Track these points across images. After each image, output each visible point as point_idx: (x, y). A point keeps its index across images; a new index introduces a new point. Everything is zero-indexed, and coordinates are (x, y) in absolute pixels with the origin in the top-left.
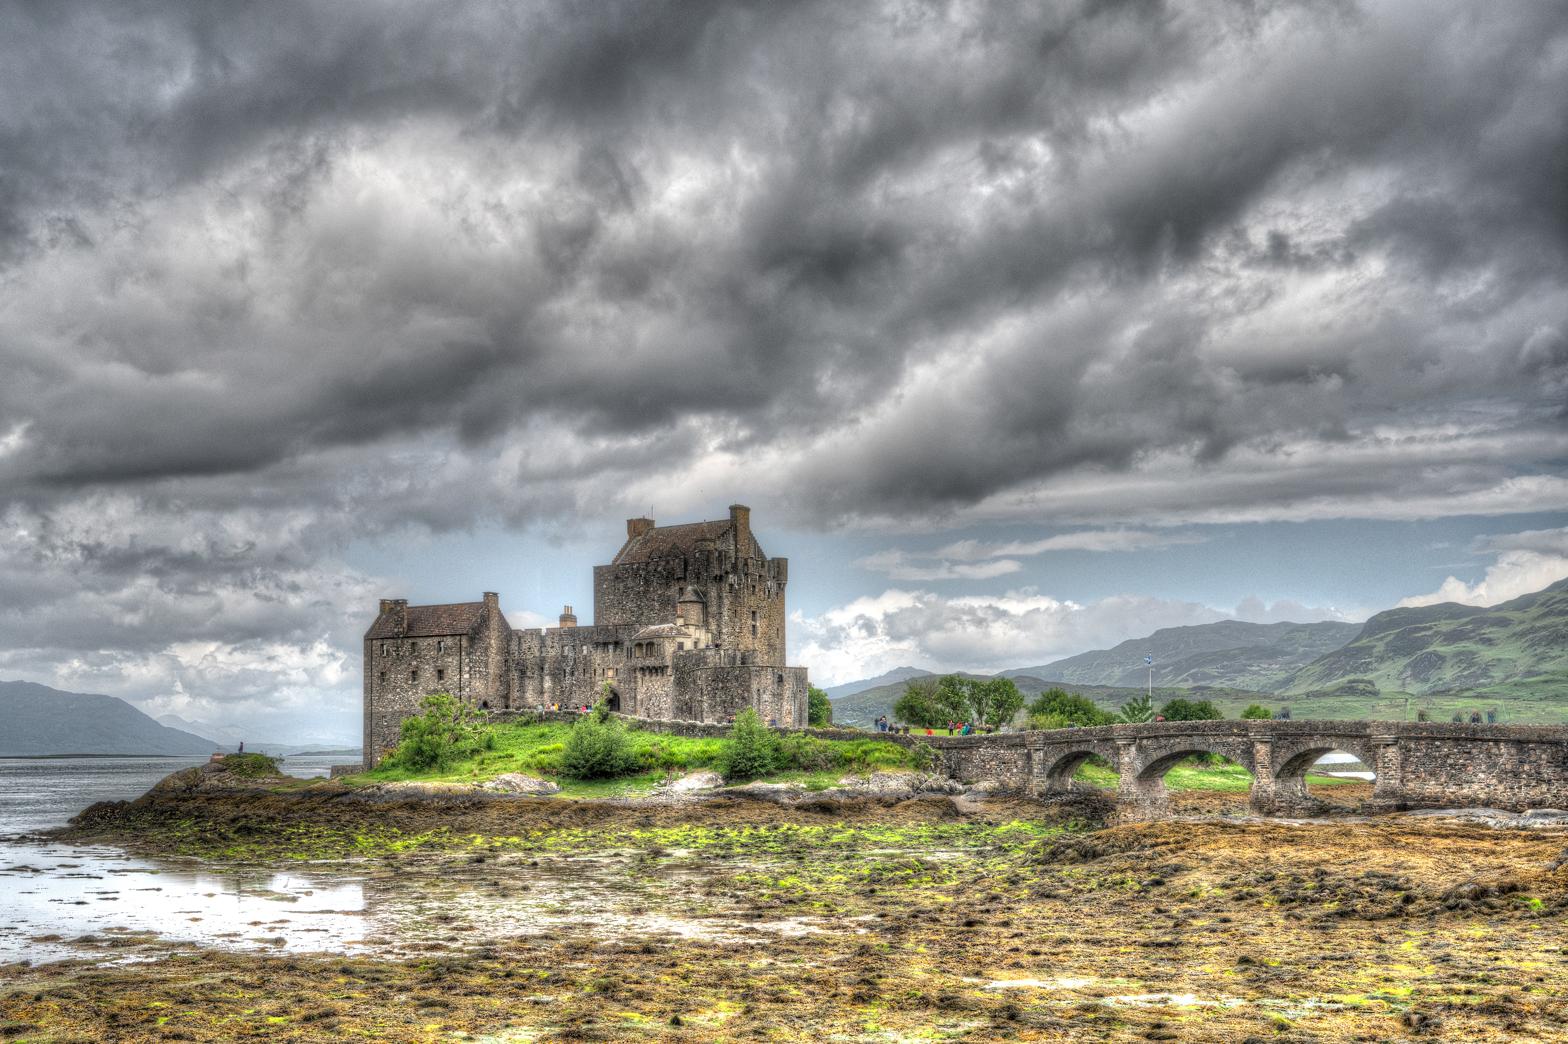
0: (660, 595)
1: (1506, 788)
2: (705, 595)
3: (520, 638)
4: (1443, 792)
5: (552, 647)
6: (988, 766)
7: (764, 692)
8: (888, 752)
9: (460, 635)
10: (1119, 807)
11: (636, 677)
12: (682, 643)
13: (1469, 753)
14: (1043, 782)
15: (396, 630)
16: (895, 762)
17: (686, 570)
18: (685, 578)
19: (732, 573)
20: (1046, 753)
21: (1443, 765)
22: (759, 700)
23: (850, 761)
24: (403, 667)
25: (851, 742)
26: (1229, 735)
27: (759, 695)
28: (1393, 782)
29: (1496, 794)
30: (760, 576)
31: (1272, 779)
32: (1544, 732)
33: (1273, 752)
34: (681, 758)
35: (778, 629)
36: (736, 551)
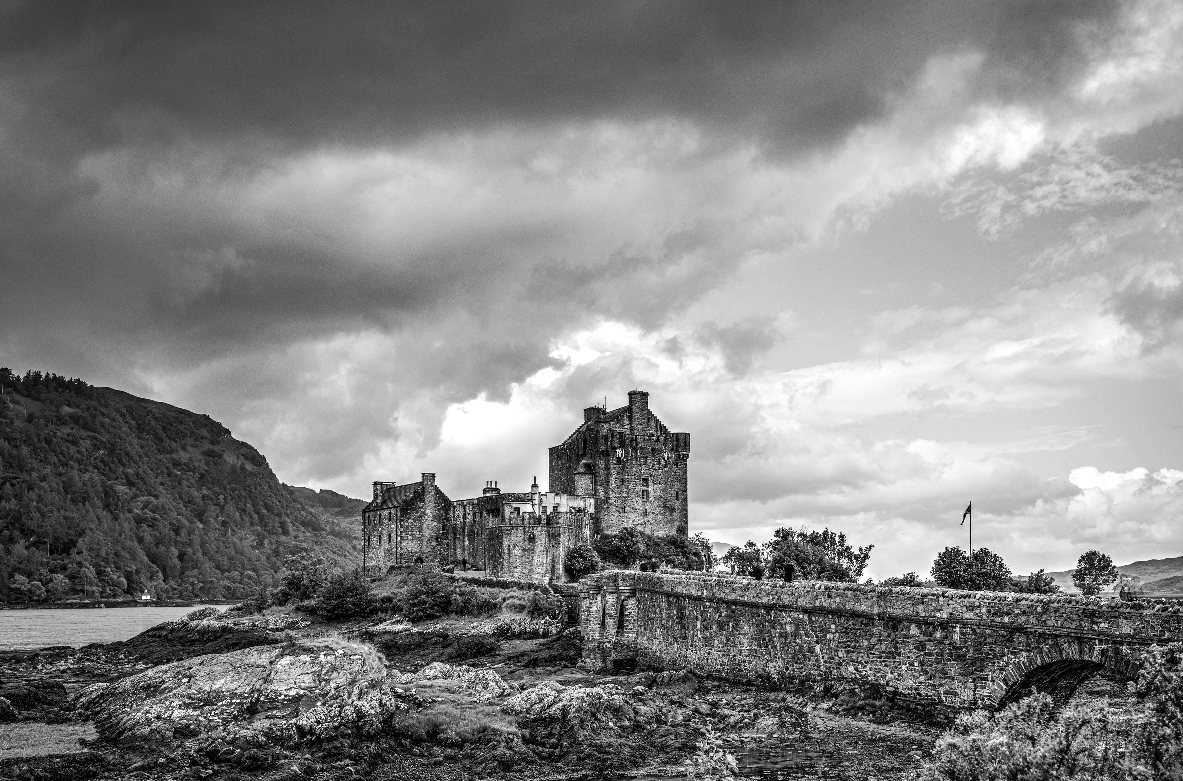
2: (594, 468)
5: (470, 514)
9: (397, 507)
12: (519, 508)
16: (516, 608)
18: (585, 455)
19: (619, 448)
23: (494, 607)
24: (376, 532)
35: (677, 493)
36: (632, 429)
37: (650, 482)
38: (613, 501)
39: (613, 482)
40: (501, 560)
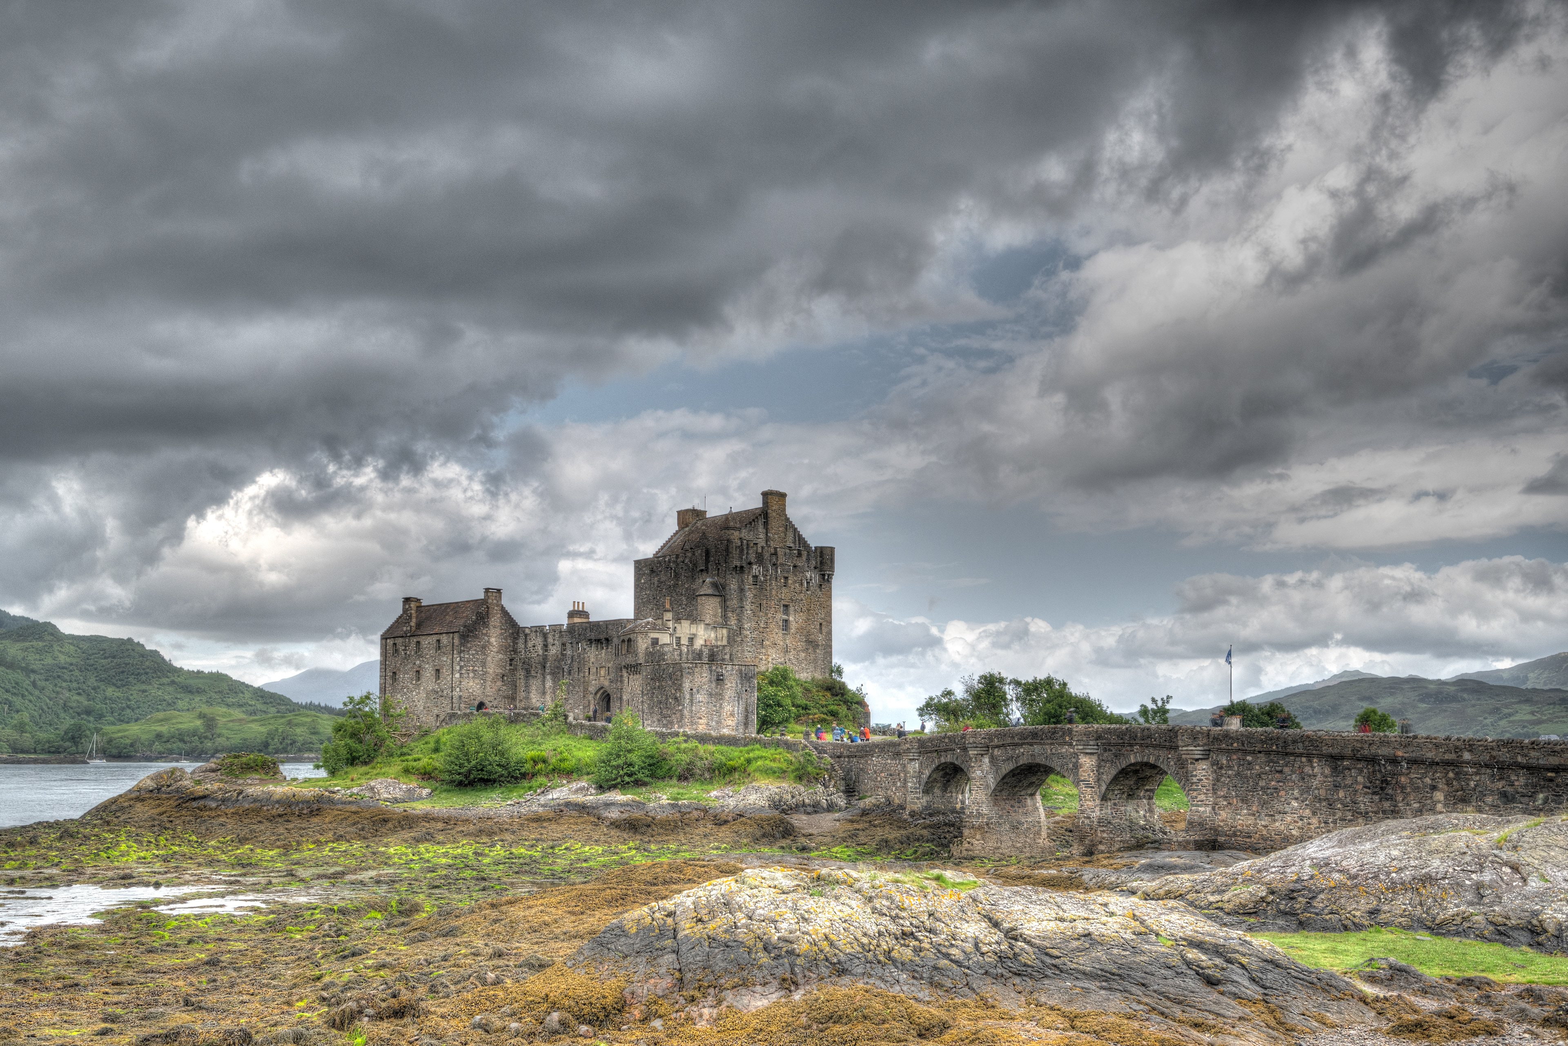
0: (687, 589)
1: (1320, 822)
2: (724, 588)
4: (1256, 825)
5: (554, 645)
6: (879, 779)
7: (698, 692)
8: (774, 760)
9: (453, 633)
10: (966, 832)
11: (622, 676)
12: (657, 639)
13: (1281, 772)
15: (405, 629)
16: (775, 772)
17: (707, 561)
18: (707, 570)
19: (756, 563)
20: (921, 764)
21: (1254, 789)
22: (691, 701)
23: (733, 770)
24: (409, 667)
25: (742, 748)
26: (1063, 745)
27: (692, 695)
28: (1201, 809)
29: (1309, 829)
30: (795, 566)
31: (1098, 802)
32: (1359, 745)
33: (1099, 767)
34: (570, 764)
35: (821, 624)
36: (767, 540)
37: (791, 609)
38: (748, 633)
39: (748, 606)
40: (680, 708)
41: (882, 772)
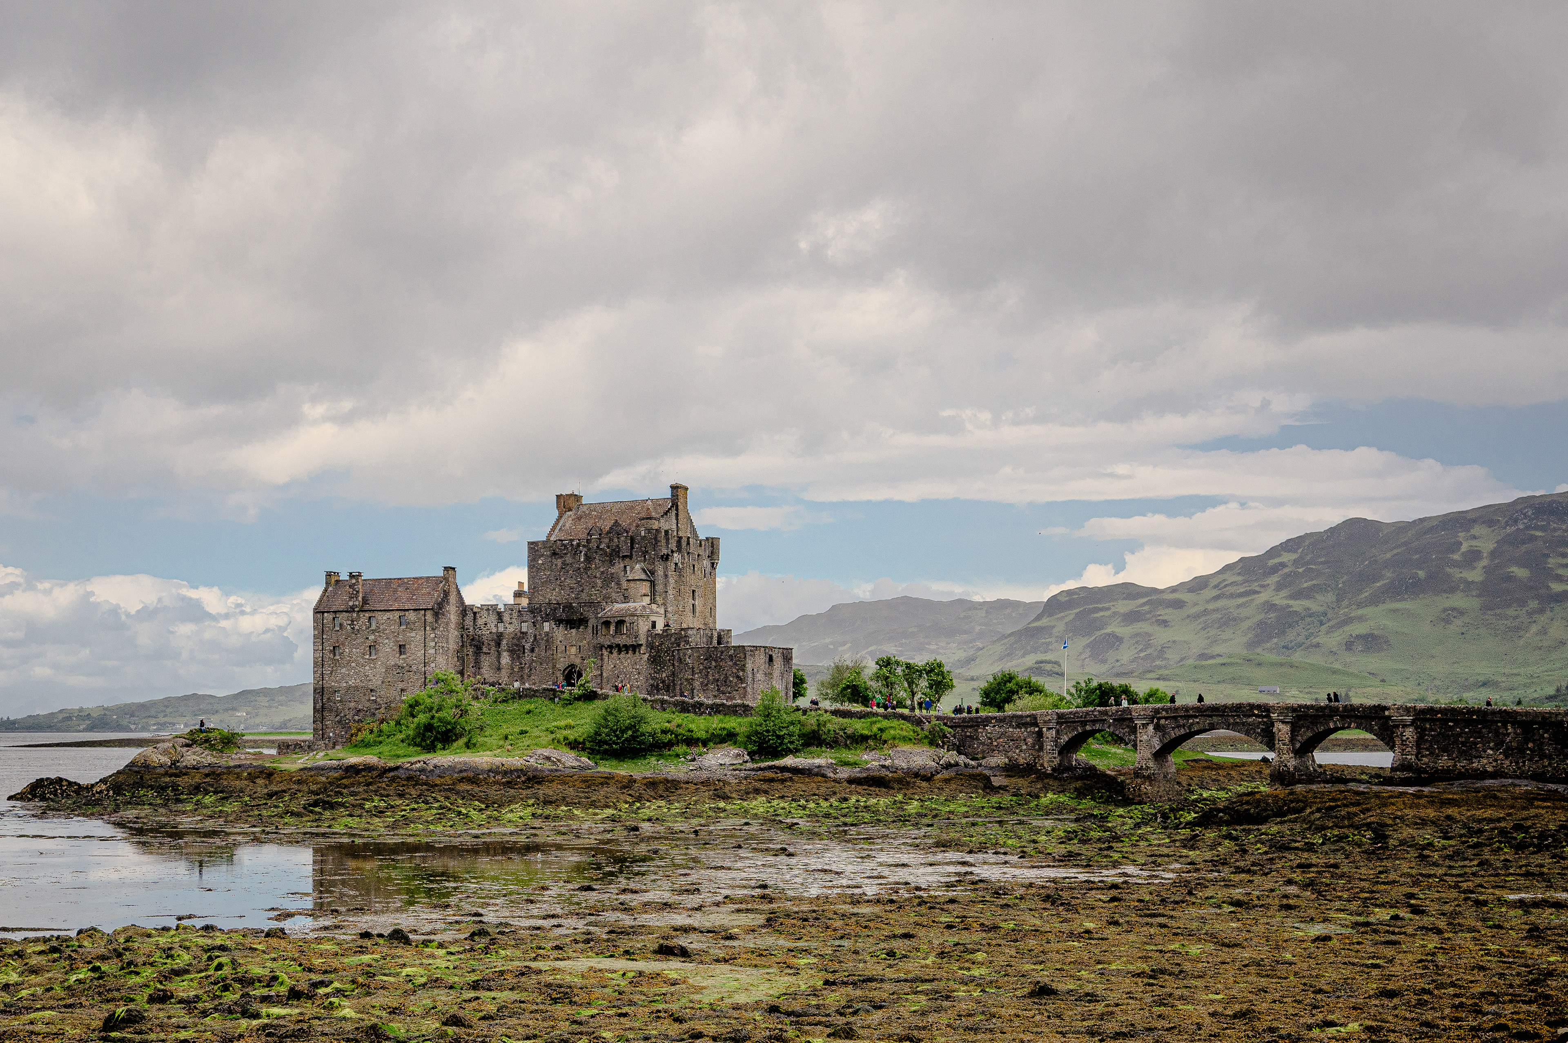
0: (603, 573)
1: (1511, 763)
3: (475, 613)
4: (1455, 765)
5: (511, 623)
6: (995, 744)
7: (757, 671)
9: (425, 610)
11: (602, 655)
13: (1479, 732)
14: (1055, 758)
15: (351, 603)
16: (910, 739)
17: (632, 547)
20: (1058, 732)
21: (1455, 743)
22: (753, 679)
23: (866, 738)
24: (359, 641)
25: (863, 720)
26: (1250, 716)
27: (753, 674)
28: (1409, 757)
29: (1503, 767)
30: (698, 555)
31: (1292, 755)
33: (1293, 731)
34: (703, 735)
35: (711, 608)
37: (697, 594)
39: (670, 589)
40: (744, 685)
41: (999, 738)
